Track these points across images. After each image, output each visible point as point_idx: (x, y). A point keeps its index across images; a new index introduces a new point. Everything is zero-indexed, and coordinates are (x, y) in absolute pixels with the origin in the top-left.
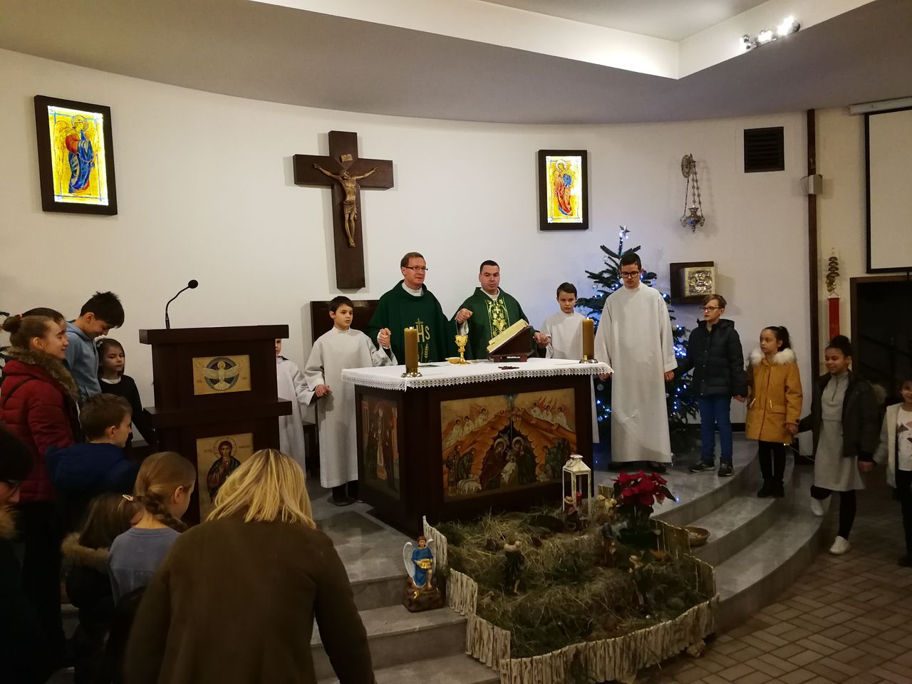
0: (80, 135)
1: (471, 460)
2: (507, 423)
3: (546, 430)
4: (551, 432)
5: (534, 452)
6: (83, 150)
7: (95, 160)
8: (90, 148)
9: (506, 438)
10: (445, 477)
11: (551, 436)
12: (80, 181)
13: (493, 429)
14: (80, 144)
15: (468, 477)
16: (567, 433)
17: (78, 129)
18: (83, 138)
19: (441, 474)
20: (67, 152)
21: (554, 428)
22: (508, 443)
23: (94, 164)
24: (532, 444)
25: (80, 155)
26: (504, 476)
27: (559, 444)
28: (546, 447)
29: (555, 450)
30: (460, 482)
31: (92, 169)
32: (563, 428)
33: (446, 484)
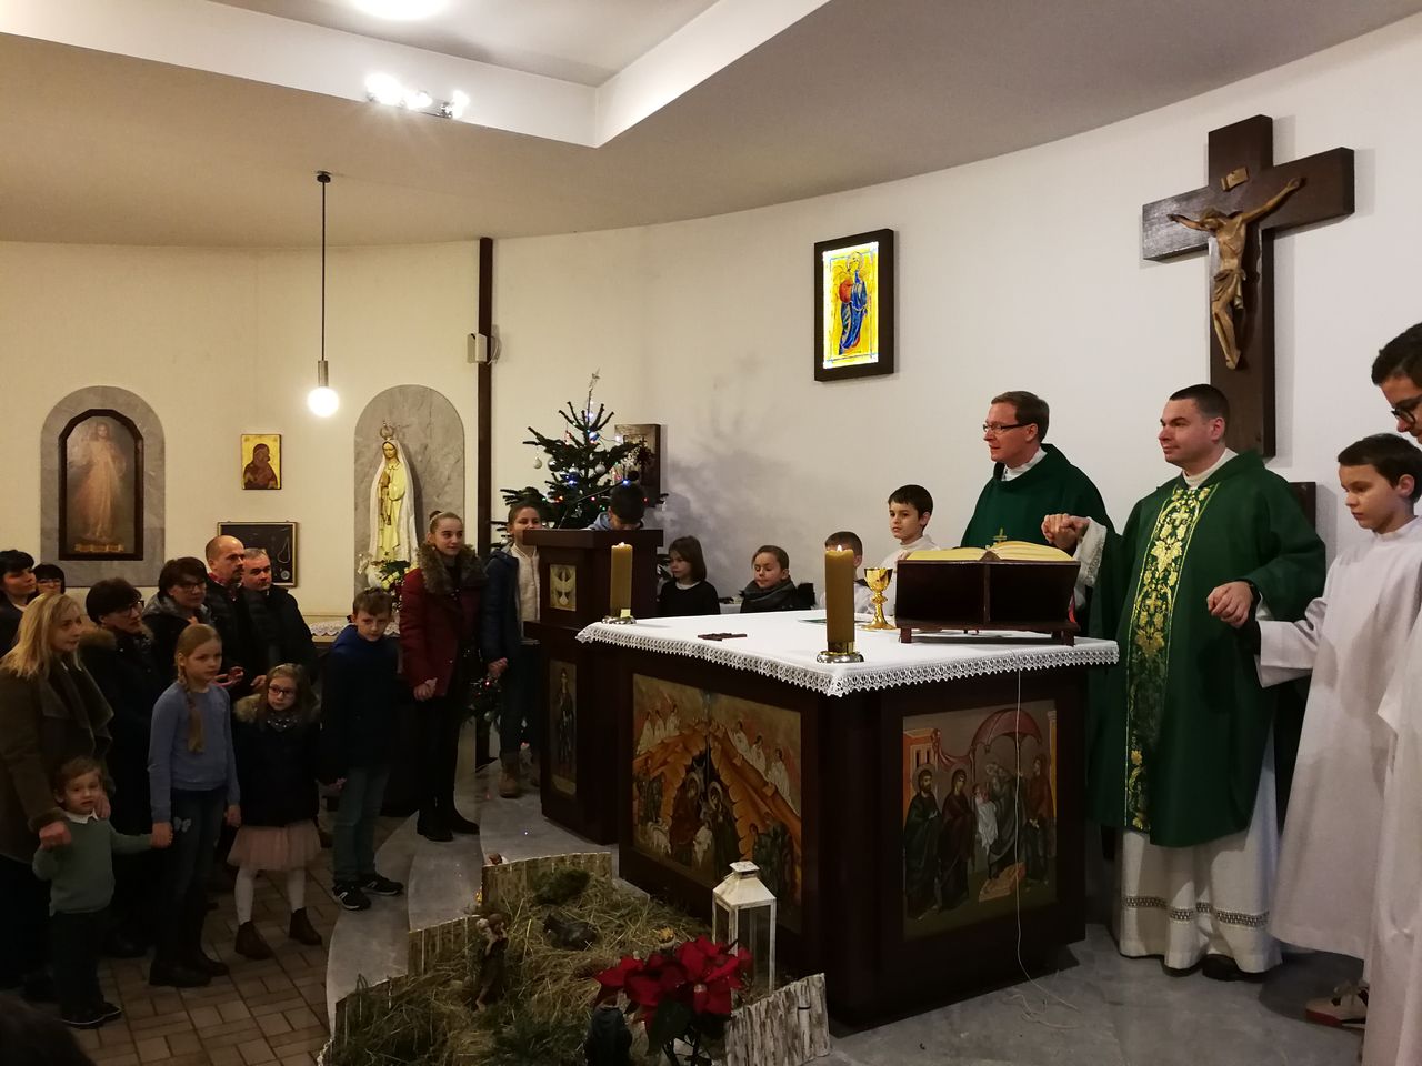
0: (854, 277)
1: (660, 793)
2: (703, 748)
3: (756, 791)
4: (763, 797)
5: (738, 825)
6: (856, 295)
7: (867, 306)
8: (864, 291)
9: (702, 776)
10: (636, 803)
11: (764, 809)
12: (850, 338)
13: (686, 749)
14: (852, 290)
15: (657, 822)
16: (789, 815)
17: (852, 271)
18: (857, 280)
19: (630, 799)
20: (840, 302)
21: (769, 792)
22: (703, 787)
23: (866, 311)
24: (735, 807)
25: (852, 302)
26: (696, 848)
27: (776, 833)
28: (756, 828)
29: (769, 841)
30: (650, 823)
31: (864, 317)
32: (784, 801)
33: (636, 820)
